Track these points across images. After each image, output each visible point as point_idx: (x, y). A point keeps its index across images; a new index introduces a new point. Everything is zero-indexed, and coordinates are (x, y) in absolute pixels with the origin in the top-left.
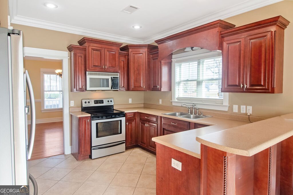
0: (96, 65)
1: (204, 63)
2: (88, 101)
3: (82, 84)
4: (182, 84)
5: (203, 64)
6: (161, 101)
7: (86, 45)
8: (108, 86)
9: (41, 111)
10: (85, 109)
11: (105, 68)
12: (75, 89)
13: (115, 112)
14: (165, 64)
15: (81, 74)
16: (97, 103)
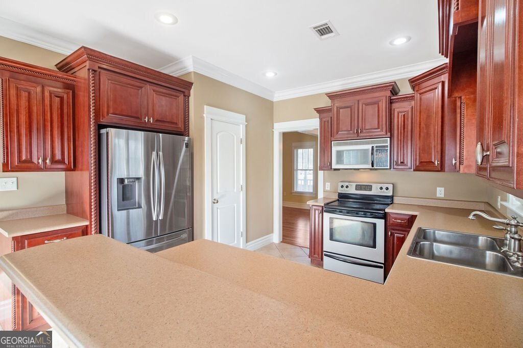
0: (344, 129)
8: (368, 163)
11: (358, 132)
16: (361, 189)
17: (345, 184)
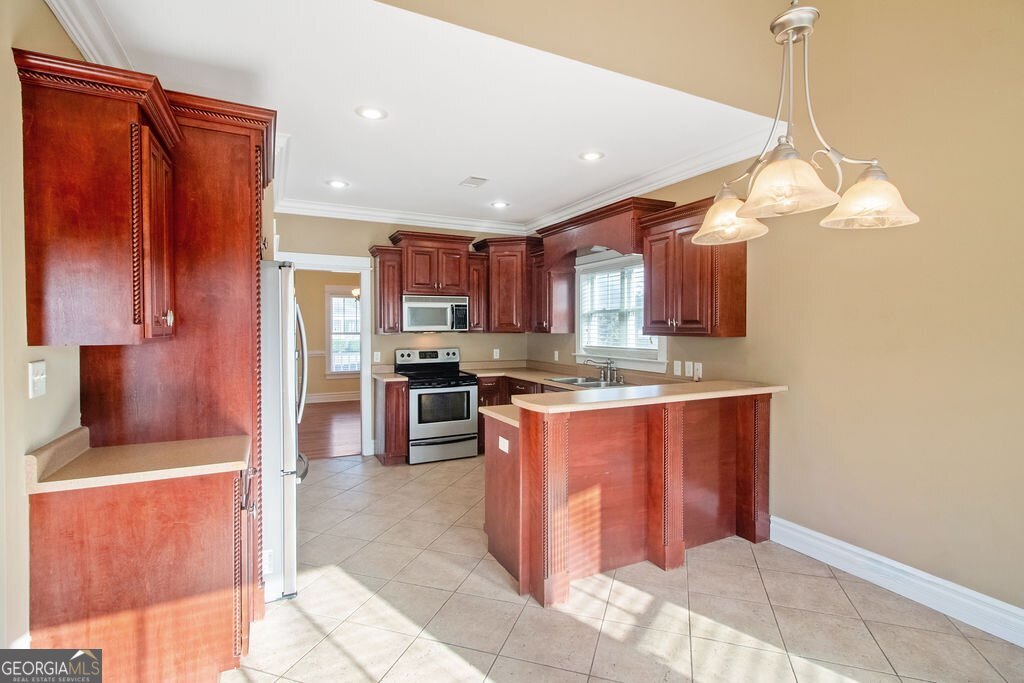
0: (422, 281)
1: (633, 276)
2: (408, 352)
3: (394, 320)
4: (595, 319)
5: (630, 278)
6: (556, 353)
7: (403, 243)
8: (446, 324)
9: (325, 375)
10: (400, 369)
11: (438, 287)
12: (382, 330)
13: (461, 374)
14: (560, 277)
15: (394, 299)
16: (425, 357)
17: (406, 352)
